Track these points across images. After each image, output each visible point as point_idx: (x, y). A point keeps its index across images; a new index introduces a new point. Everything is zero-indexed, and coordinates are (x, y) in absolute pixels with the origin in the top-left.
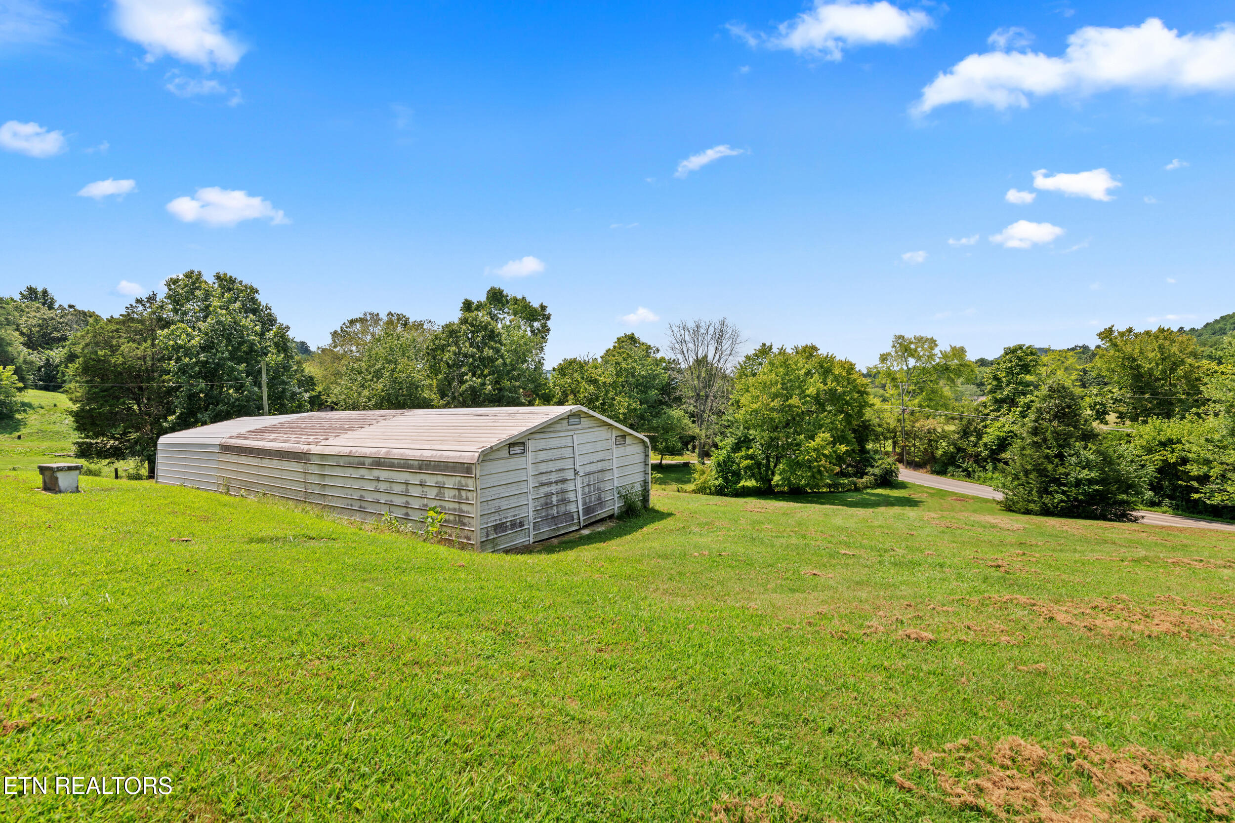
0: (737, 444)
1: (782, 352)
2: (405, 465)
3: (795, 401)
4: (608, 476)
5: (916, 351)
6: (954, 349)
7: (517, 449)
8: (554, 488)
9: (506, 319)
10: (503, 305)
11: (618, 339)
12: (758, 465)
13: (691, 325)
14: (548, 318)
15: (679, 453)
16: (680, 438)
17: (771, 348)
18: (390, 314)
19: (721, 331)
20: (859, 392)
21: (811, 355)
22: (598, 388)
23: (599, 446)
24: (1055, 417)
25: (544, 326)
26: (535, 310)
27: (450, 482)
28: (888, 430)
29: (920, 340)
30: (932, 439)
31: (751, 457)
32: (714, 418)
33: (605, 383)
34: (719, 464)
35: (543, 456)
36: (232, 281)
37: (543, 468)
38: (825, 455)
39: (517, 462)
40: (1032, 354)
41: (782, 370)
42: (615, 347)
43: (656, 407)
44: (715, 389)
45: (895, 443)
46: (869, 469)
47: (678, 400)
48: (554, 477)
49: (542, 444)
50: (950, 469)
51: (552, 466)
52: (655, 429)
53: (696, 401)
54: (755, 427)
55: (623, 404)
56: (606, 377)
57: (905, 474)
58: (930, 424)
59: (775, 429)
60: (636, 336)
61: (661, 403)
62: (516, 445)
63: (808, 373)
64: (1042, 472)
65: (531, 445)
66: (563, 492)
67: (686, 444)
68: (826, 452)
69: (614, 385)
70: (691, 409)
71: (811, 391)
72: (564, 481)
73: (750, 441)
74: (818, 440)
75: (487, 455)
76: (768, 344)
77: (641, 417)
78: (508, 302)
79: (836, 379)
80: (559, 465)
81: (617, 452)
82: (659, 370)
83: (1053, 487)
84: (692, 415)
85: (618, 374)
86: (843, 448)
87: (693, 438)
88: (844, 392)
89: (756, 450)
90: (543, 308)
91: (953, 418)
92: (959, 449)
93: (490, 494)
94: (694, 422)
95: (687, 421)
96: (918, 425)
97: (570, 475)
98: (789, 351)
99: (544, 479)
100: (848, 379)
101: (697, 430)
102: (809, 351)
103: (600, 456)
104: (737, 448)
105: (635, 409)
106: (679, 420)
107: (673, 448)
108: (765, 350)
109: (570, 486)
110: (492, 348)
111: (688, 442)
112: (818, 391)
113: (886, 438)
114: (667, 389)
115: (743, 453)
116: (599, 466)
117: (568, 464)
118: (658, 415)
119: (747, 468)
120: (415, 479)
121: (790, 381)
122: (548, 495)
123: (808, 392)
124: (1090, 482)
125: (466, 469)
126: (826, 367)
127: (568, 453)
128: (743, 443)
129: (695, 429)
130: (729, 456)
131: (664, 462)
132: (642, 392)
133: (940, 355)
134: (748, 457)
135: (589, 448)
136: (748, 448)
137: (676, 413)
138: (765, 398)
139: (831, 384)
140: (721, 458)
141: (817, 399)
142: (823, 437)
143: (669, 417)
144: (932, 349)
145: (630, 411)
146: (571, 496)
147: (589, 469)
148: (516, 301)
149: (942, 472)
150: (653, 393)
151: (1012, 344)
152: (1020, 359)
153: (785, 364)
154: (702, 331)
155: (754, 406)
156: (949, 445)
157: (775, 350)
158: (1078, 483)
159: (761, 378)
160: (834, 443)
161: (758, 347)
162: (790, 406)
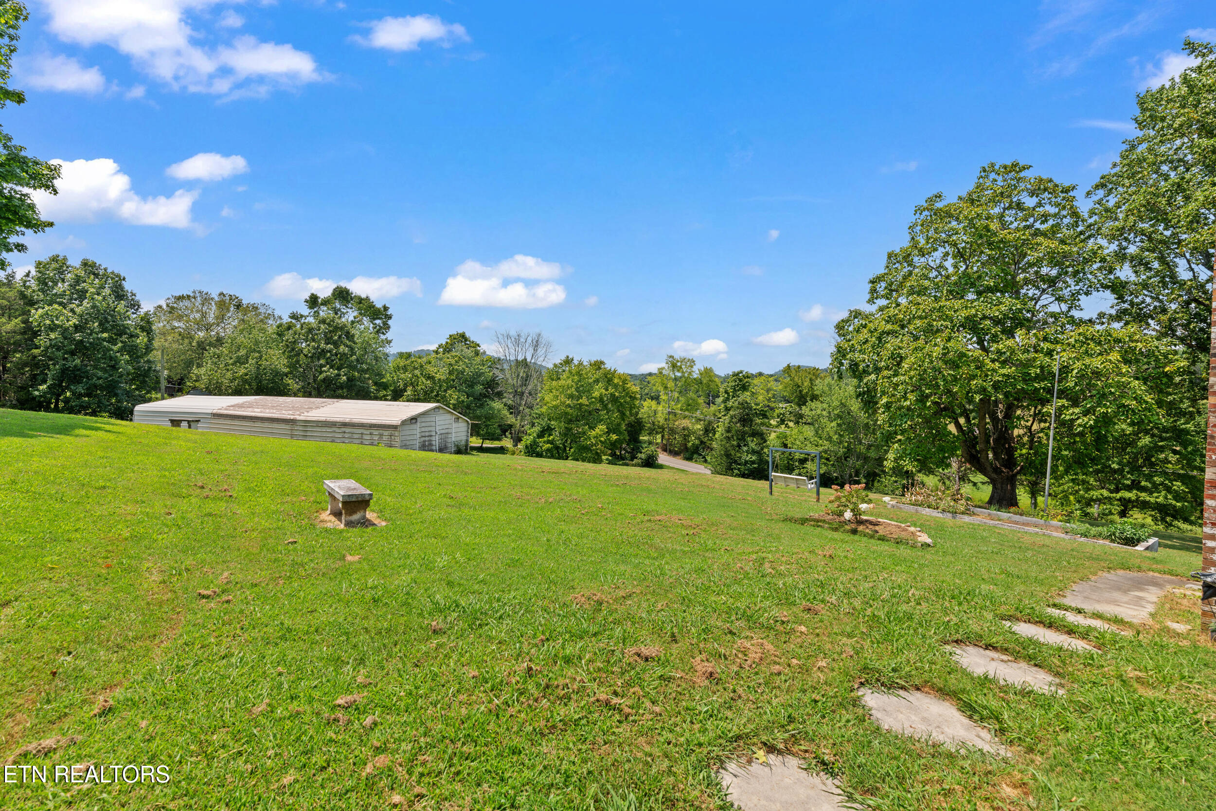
0: (542, 432)
1: (581, 363)
2: (362, 426)
3: (584, 401)
4: (450, 436)
5: (681, 368)
6: (706, 369)
7: (414, 421)
8: (427, 439)
9: (350, 315)
10: (348, 302)
11: (451, 336)
12: (557, 448)
13: (513, 333)
14: (390, 317)
15: (499, 439)
16: (499, 426)
17: (572, 360)
18: (221, 294)
19: (537, 341)
20: (631, 397)
21: (600, 368)
22: (434, 383)
23: (447, 422)
24: (740, 421)
25: (385, 324)
26: (379, 310)
27: (386, 433)
28: (659, 427)
29: (683, 360)
30: (687, 433)
31: (551, 442)
32: (527, 410)
33: (440, 380)
34: (527, 447)
35: (423, 424)
36: (93, 265)
37: (423, 429)
38: (601, 441)
39: (413, 426)
40: (748, 377)
41: (576, 378)
42: (447, 343)
43: (481, 399)
44: (530, 387)
45: (663, 437)
46: (639, 455)
47: (499, 395)
48: (427, 434)
49: (423, 420)
50: (695, 456)
51: (426, 429)
52: (478, 418)
53: (514, 397)
54: (556, 419)
55: (453, 396)
56: (441, 374)
57: (663, 458)
58: (685, 423)
59: (570, 421)
60: (467, 335)
61: (485, 396)
62: (413, 420)
63: (597, 381)
64: (728, 455)
65: (419, 419)
66: (430, 440)
67: (504, 432)
68: (602, 439)
69: (447, 381)
70: (510, 402)
71: (596, 394)
72: (431, 436)
73: (552, 429)
74: (597, 430)
75: (404, 423)
76: (570, 357)
77: (468, 407)
78: (352, 299)
79: (616, 386)
80: (430, 429)
81: (455, 425)
82: (485, 369)
83: (734, 466)
84: (510, 407)
85: (450, 373)
86: (614, 437)
87: (510, 426)
88: (621, 397)
89: (556, 436)
90: (386, 308)
91: (700, 420)
92: (702, 442)
93: (403, 438)
94: (511, 413)
95: (505, 412)
96: (677, 423)
97: (433, 433)
98: (585, 363)
99: (423, 434)
100: (624, 387)
101: (514, 420)
102: (598, 365)
103: (447, 426)
104: (541, 435)
105: (463, 401)
106: (499, 411)
107: (494, 434)
108: (568, 361)
109: (433, 438)
110: (347, 346)
111: (505, 429)
112: (601, 395)
113: (657, 433)
114: (491, 384)
115: (545, 439)
116: (446, 431)
117: (433, 429)
118: (482, 406)
119: (548, 450)
120: (365, 432)
121: (582, 386)
122: (425, 441)
123: (594, 395)
124: (753, 462)
125: (395, 427)
126: (609, 378)
127: (433, 424)
128: (546, 431)
129: (511, 419)
130: (534, 441)
131: (484, 445)
132: (469, 386)
133: (697, 372)
134: (548, 442)
135: (442, 423)
136: (550, 435)
137: (497, 405)
138: (562, 398)
139: (611, 390)
140: (529, 442)
141: (601, 400)
142: (601, 428)
143: (492, 408)
144: (692, 367)
145: (459, 402)
146: (434, 443)
147: (443, 431)
148: (360, 300)
149: (689, 459)
150: (479, 388)
151: (736, 370)
152: (740, 380)
153: (579, 374)
154: (522, 340)
155: (554, 403)
156: (696, 438)
157: (576, 362)
158: (746, 462)
159: (562, 382)
160: (608, 433)
161: (563, 358)
162: (581, 405)
